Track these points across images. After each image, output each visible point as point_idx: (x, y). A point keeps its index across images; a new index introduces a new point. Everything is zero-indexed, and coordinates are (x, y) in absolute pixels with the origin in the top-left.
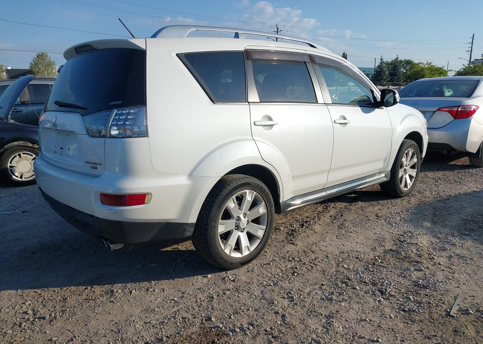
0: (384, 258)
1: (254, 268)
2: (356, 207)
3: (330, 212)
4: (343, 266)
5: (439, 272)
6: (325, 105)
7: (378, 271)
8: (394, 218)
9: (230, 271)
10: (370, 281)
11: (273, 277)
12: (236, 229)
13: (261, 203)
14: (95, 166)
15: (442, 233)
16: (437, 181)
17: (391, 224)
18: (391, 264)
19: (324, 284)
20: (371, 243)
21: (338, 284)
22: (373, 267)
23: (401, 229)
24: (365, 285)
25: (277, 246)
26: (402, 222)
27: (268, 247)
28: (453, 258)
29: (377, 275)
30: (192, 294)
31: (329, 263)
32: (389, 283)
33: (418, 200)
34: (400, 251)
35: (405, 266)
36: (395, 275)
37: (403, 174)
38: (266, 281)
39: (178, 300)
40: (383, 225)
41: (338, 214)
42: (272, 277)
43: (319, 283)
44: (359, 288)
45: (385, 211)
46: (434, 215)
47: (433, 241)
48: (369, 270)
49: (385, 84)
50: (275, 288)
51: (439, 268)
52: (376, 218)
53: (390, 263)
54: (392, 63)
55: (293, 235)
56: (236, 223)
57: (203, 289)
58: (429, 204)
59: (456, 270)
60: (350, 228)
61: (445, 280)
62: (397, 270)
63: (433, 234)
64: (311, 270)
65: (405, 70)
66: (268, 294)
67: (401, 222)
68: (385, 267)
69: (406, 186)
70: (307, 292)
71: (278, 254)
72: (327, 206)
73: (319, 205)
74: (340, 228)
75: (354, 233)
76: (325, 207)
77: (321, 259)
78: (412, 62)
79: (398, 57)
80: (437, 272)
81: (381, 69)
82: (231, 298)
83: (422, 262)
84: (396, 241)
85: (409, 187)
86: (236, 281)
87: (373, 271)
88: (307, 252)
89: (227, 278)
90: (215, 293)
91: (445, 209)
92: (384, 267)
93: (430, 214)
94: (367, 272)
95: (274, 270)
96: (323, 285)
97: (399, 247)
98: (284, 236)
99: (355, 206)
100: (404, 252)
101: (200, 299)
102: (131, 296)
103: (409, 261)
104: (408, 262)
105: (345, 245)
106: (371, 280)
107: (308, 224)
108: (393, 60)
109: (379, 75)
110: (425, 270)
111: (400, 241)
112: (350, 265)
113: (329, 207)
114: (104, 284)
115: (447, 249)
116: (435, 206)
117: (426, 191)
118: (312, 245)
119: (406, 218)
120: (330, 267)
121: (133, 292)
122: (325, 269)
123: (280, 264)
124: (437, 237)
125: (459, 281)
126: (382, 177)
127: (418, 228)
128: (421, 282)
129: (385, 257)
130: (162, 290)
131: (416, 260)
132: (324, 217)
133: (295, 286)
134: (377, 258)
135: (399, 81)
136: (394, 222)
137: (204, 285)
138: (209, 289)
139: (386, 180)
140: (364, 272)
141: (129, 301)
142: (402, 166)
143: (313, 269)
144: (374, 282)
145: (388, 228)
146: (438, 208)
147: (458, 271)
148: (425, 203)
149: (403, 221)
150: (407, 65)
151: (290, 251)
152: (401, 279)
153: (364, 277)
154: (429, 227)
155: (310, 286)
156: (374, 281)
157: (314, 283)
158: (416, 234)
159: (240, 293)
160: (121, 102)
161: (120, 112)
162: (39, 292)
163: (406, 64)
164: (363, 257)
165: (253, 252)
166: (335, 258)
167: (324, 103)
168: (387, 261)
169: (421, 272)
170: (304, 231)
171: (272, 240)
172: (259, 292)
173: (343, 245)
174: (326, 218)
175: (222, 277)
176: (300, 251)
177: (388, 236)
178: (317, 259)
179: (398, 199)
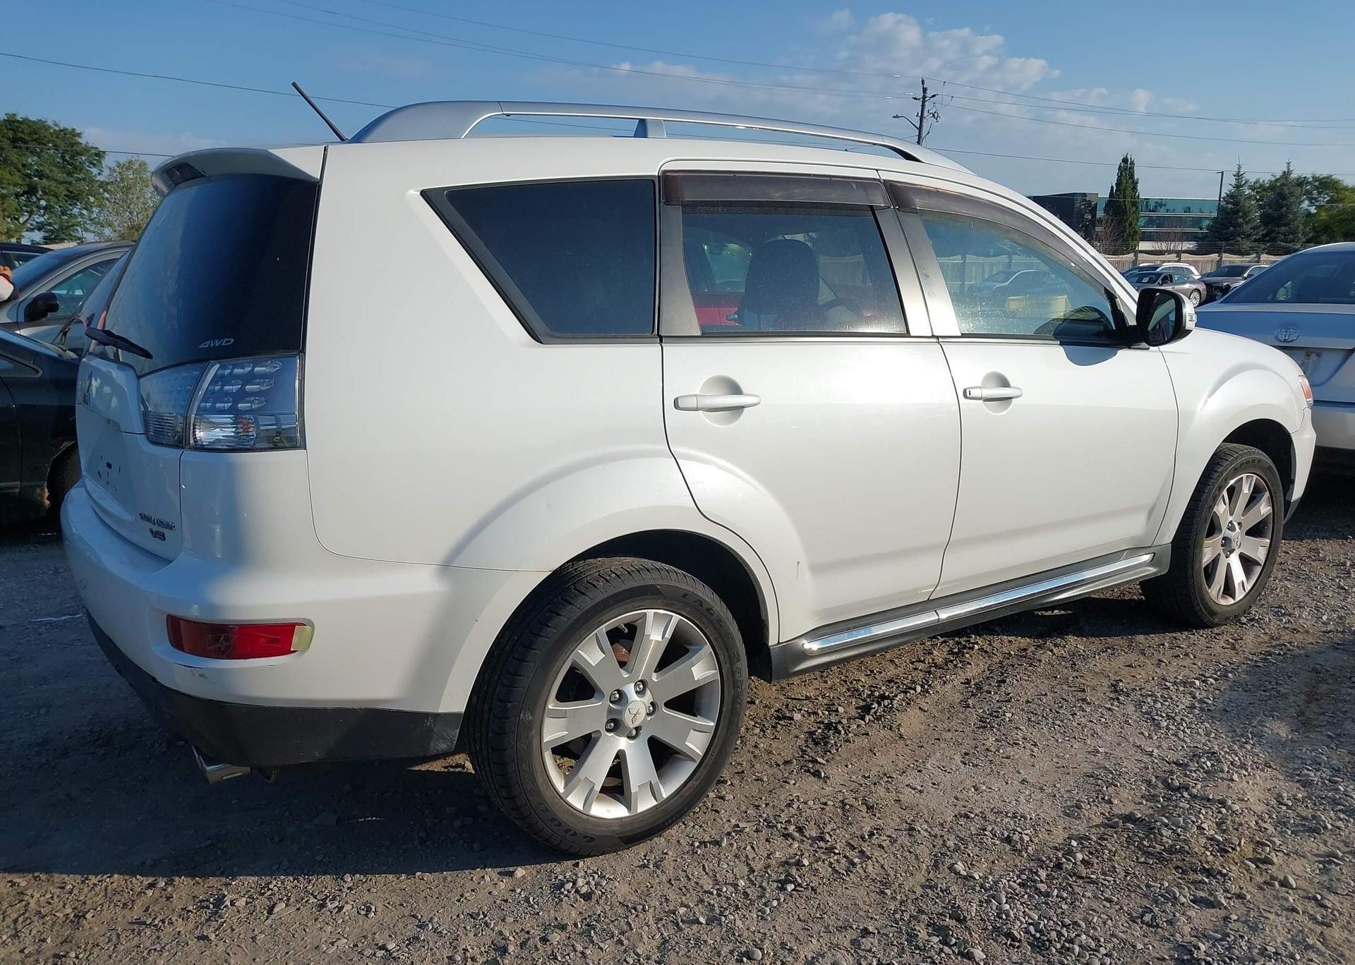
0: (1100, 845)
1: (666, 854)
2: (1054, 654)
3: (969, 666)
4: (951, 868)
5: (1277, 915)
6: (935, 340)
7: (1065, 895)
8: (1171, 699)
9: (589, 860)
10: (1027, 932)
11: (715, 892)
12: (608, 730)
13: (700, 648)
14: (161, 529)
15: (1323, 764)
16: (1349, 573)
17: (1154, 719)
18: (1118, 871)
19: (871, 929)
20: (1068, 788)
21: (917, 935)
22: (1054, 878)
23: (1185, 741)
24: (1006, 944)
25: (765, 779)
26: (1195, 715)
27: (734, 782)
28: (1337, 864)
29: (1059, 911)
30: (445, 932)
31: (910, 852)
32: (1093, 945)
33: (1266, 638)
34: (1158, 824)
35: (1162, 885)
36: (1120, 917)
37: (1219, 554)
38: (687, 906)
39: (398, 951)
40: (1126, 722)
41: (991, 675)
42: (712, 894)
43: (854, 927)
44: (985, 957)
45: (1145, 674)
46: (1312, 697)
47: (1285, 795)
48: (1037, 889)
49: (1249, 249)
50: (707, 934)
51: (1279, 900)
52: (1112, 695)
53: (1114, 867)
54: (1272, 186)
55: (826, 744)
56: (610, 711)
57: (485, 916)
58: (1302, 654)
59: (1338, 910)
60: (1016, 728)
61: (1291, 949)
62: (1133, 895)
63: (1290, 766)
64: (843, 874)
65: (1314, 207)
66: (678, 953)
67: (1191, 716)
68: (1093, 882)
69: (1229, 590)
70: (806, 956)
71: (757, 807)
72: (965, 647)
73: (941, 640)
74: (984, 724)
75: (1024, 747)
76: (956, 650)
77: (888, 836)
78: (1337, 182)
79: (1291, 169)
80: (1269, 915)
81: (1236, 204)
82: (559, 959)
83: (1224, 871)
84: (1155, 787)
85: (1240, 595)
86: (594, 898)
87: (1047, 895)
88: (851, 806)
89: (569, 886)
90: (517, 934)
91: (1351, 678)
92: (1088, 883)
93: (1298, 693)
94: (1026, 896)
95: (725, 866)
96: (866, 932)
97: (1162, 806)
98: (800, 742)
99: (1052, 651)
100: (1172, 829)
101: (464, 953)
102: (269, 922)
103: (1180, 864)
104: (1177, 868)
105: (984, 788)
106: (1032, 929)
107: (885, 707)
108: (1277, 177)
109: (1230, 223)
110: (1229, 903)
111: (1169, 786)
112: (978, 864)
113: (970, 648)
114: (205, 876)
115: (1325, 828)
116: (1318, 664)
117: (1301, 607)
118: (875, 784)
119: (1210, 702)
120: (909, 867)
121: (276, 910)
122: (892, 873)
123: (752, 847)
124: (1303, 779)
125: (1342, 955)
126: (1141, 565)
127: (1244, 740)
128: (1205, 952)
129: (1104, 843)
130: (363, 909)
131: (1207, 862)
132: (945, 682)
133: (775, 930)
134: (1074, 843)
135: (1293, 241)
136: (1168, 716)
137: (495, 902)
138: (503, 920)
139: (1154, 573)
140: (1017, 895)
141: (254, 939)
142: (1213, 529)
143: (851, 872)
144: (1040, 938)
145: (1141, 736)
146: (1327, 671)
147: (1346, 918)
148: (1289, 650)
149: (1197, 711)
150: (1319, 193)
151: (798, 800)
152: (1138, 931)
153: (1012, 915)
154: (1284, 740)
155: (822, 934)
156: (1041, 931)
157: (840, 923)
158: (1232, 763)
159: (592, 942)
160: (232, 340)
161: (227, 372)
162: (23, 884)
163: (1317, 188)
164: (1026, 838)
165: (669, 800)
166: (936, 836)
167: (930, 335)
168: (1105, 857)
169: (1214, 910)
170: (863, 732)
171: (755, 757)
172: (655, 944)
173: (976, 790)
174: (949, 686)
175: (556, 878)
176: (829, 803)
177: (1130, 766)
178: (877, 836)
179: (1201, 631)
